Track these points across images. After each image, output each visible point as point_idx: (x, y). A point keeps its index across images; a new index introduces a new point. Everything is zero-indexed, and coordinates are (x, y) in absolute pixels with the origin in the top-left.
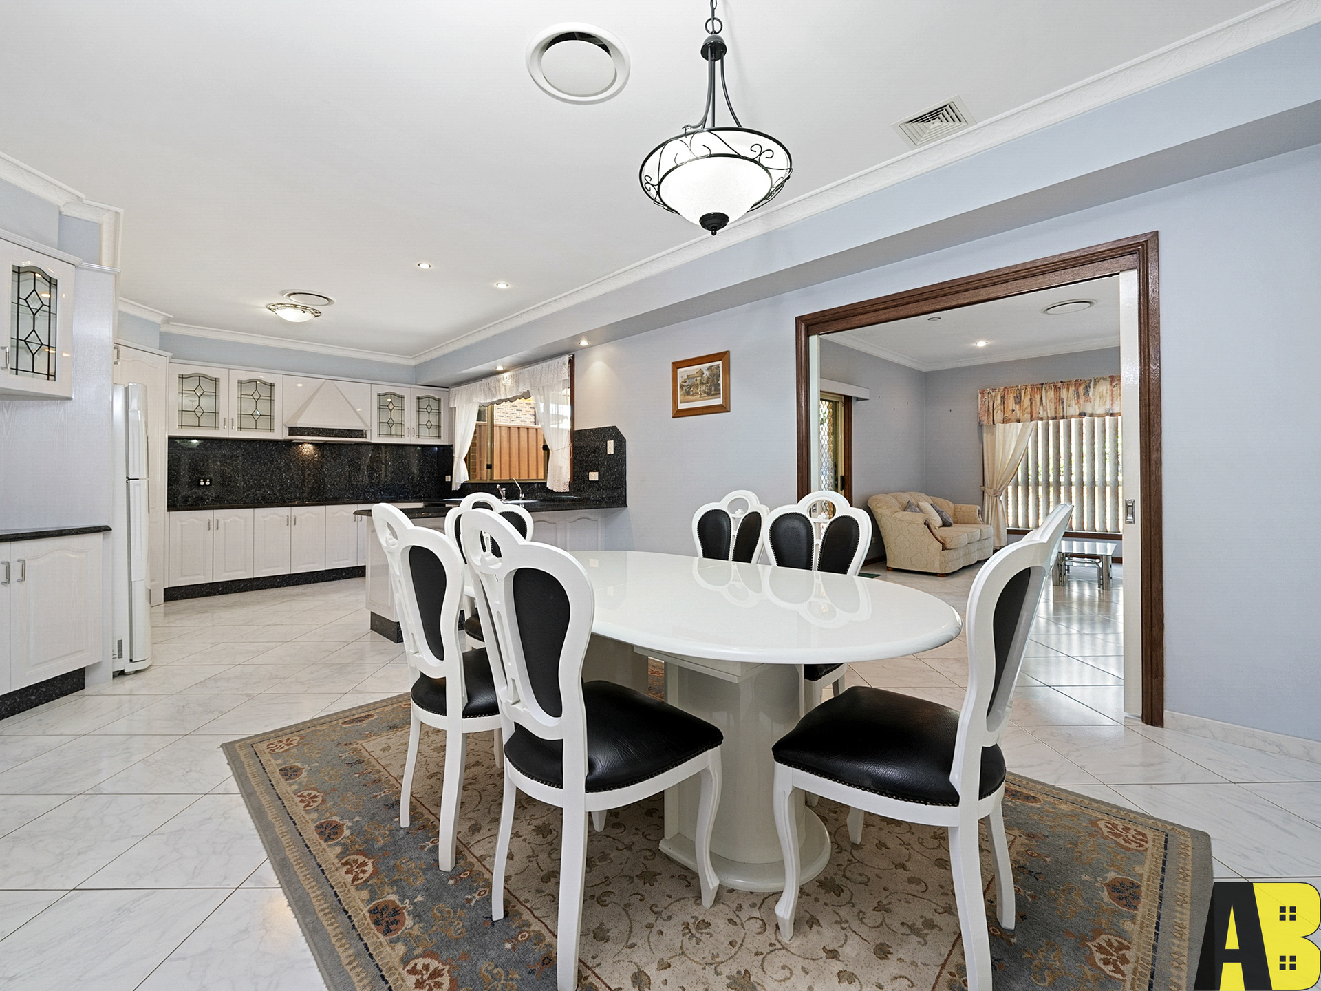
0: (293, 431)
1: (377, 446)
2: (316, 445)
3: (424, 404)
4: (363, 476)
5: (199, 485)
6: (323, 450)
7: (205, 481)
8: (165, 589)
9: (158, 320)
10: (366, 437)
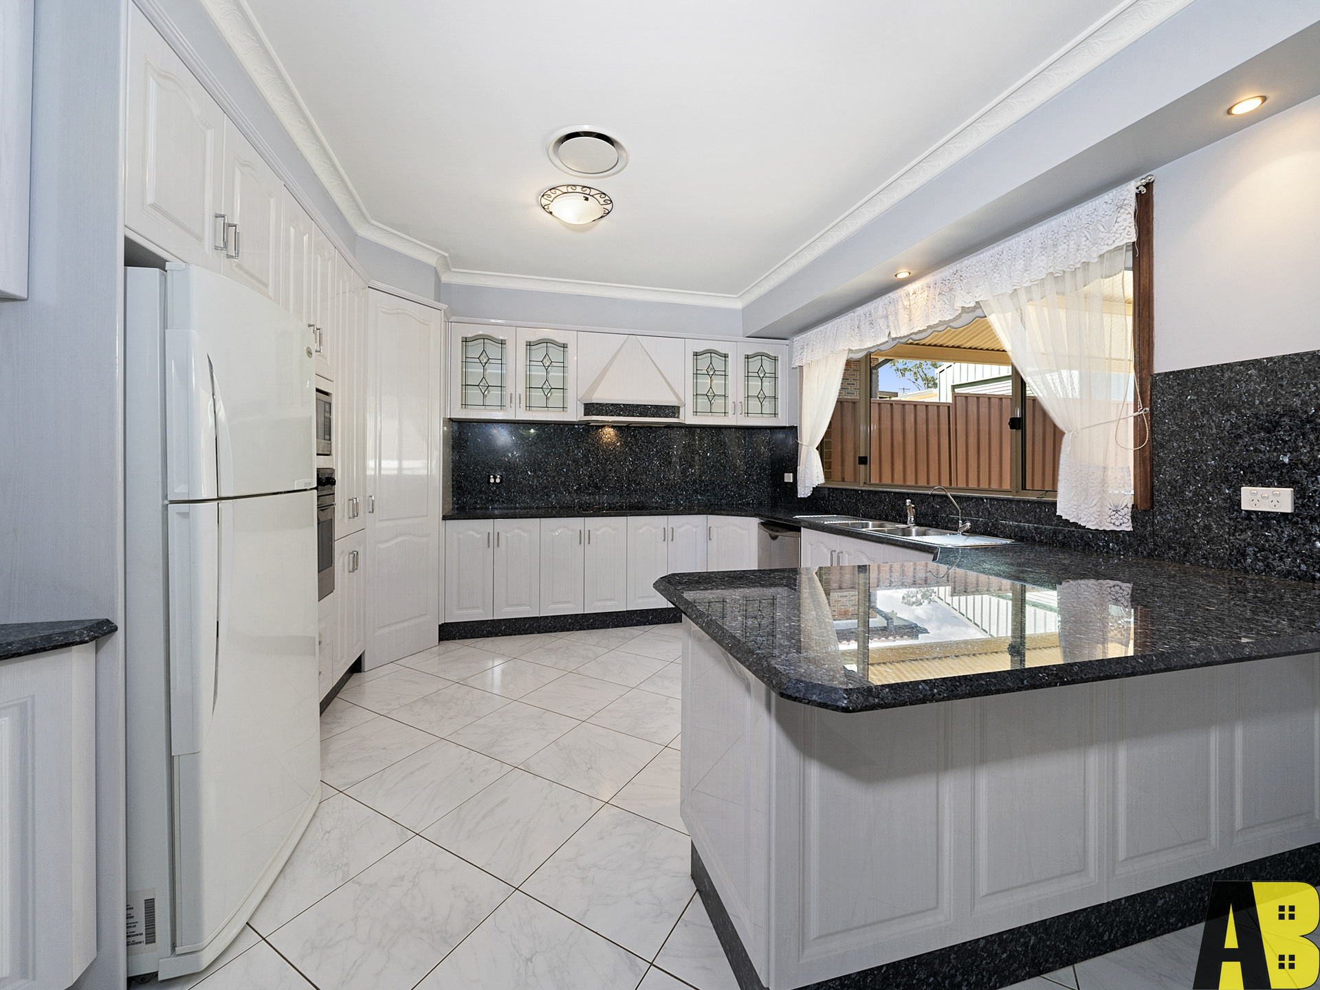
0: (590, 408)
1: (691, 428)
2: (619, 428)
3: (755, 365)
4: (674, 473)
5: (489, 482)
6: (627, 437)
7: (495, 478)
8: (439, 625)
9: (432, 260)
10: (678, 417)
